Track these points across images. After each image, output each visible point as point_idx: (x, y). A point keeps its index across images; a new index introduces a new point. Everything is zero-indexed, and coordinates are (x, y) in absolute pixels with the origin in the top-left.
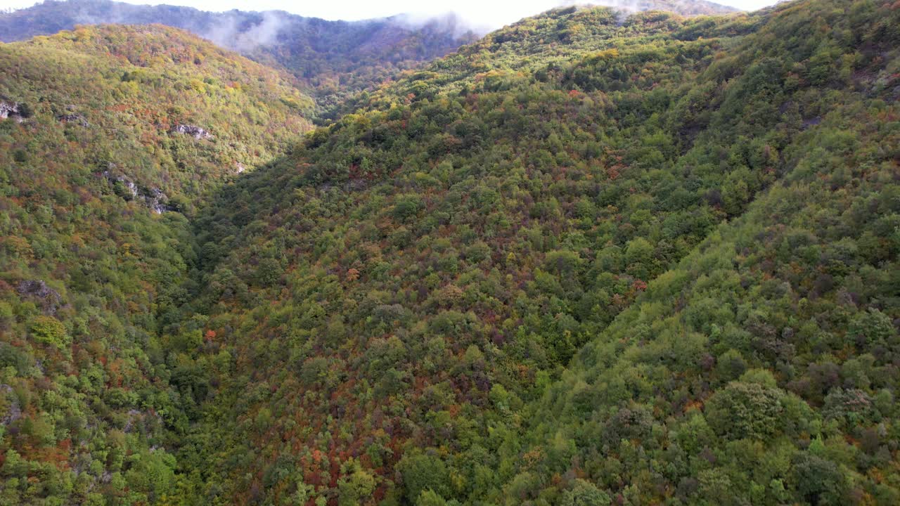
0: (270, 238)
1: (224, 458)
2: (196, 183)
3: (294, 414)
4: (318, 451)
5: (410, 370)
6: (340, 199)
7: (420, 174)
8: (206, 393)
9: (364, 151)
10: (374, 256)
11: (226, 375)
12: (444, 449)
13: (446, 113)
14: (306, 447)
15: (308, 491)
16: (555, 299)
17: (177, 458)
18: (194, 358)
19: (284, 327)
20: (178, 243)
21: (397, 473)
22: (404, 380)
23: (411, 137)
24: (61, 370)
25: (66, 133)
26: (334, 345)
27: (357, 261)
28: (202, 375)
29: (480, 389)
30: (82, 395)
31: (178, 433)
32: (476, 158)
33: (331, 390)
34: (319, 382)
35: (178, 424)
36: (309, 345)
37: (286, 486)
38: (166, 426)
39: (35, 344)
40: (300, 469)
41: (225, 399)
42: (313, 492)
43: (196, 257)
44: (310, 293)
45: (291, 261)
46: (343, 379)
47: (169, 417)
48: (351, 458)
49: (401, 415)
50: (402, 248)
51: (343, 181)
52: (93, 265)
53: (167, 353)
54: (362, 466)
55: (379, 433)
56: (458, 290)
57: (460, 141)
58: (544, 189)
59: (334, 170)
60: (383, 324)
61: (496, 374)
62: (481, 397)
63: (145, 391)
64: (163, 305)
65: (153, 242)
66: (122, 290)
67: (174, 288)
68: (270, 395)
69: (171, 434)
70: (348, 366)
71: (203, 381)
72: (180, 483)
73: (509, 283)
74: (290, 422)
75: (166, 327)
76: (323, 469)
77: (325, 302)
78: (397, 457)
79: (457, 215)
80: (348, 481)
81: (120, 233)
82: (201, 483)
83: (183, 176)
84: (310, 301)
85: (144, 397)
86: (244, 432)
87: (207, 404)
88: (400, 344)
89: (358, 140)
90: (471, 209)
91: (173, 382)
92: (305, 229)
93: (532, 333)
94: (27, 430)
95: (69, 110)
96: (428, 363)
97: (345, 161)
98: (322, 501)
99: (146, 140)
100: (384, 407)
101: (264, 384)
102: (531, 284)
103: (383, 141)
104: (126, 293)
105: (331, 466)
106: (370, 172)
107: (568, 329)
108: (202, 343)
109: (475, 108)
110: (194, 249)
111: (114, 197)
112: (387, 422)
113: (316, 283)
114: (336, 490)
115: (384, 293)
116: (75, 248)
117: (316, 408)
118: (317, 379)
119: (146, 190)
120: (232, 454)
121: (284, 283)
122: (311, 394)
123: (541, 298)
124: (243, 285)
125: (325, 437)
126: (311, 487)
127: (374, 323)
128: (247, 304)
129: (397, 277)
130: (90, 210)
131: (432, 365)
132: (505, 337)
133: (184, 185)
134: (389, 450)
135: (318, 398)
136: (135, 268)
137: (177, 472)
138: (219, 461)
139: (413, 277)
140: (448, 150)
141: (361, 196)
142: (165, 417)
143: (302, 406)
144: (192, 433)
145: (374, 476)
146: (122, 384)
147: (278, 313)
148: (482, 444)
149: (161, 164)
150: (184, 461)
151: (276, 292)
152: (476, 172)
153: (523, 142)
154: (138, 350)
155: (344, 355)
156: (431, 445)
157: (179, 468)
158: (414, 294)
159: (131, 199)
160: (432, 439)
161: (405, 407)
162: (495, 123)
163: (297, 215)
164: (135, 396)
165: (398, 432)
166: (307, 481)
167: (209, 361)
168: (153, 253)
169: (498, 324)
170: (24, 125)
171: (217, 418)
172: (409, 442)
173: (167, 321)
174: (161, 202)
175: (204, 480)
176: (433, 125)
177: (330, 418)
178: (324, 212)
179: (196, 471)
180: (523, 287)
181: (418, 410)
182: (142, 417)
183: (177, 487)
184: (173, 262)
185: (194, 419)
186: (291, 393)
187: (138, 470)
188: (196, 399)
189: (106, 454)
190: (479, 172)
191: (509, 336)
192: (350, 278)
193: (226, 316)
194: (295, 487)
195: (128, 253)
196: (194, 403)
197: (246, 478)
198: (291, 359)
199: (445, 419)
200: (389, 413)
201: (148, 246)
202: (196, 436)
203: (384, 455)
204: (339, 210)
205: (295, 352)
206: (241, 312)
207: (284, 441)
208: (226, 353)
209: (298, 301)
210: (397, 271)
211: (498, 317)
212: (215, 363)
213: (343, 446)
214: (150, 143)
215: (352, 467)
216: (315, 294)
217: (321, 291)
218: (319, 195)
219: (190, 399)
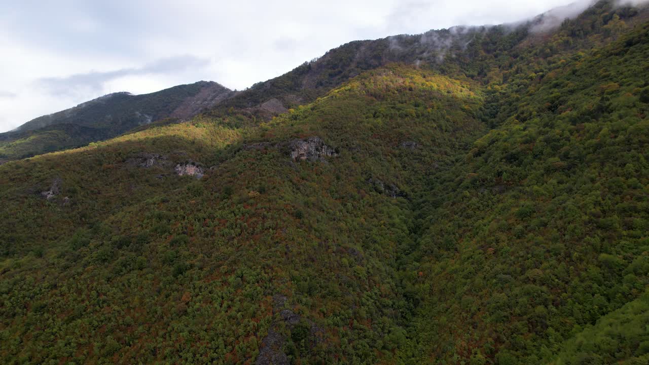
0: (450, 221)
1: (426, 336)
2: (412, 178)
3: (456, 322)
4: (463, 342)
5: (508, 312)
6: (489, 199)
7: (536, 187)
8: (419, 303)
9: (505, 167)
10: (503, 241)
11: (428, 296)
12: (519, 353)
13: (558, 140)
14: (459, 339)
15: (458, 358)
16: (595, 286)
17: (407, 331)
18: (414, 284)
19: (455, 276)
20: (404, 218)
21: (496, 359)
22: (504, 316)
23: (535, 156)
24: (365, 289)
25: (353, 158)
26: (477, 290)
27: (494, 243)
28: (417, 294)
29: (542, 327)
30: (373, 301)
31: (407, 320)
32: (573, 177)
33: (473, 314)
34: (468, 309)
35: (407, 317)
36: (465, 288)
37: (450, 354)
38: (402, 316)
39: (356, 277)
40: (456, 348)
41: (427, 307)
42: (460, 359)
43: (413, 227)
44: (468, 258)
45: (461, 237)
46: (479, 309)
47: (403, 313)
48: (477, 348)
49: (501, 333)
50: (519, 237)
51: (491, 186)
52: (369, 234)
53: (401, 281)
54: (481, 352)
55: (490, 340)
56: (541, 272)
57: (564, 164)
58: (612, 207)
59: (487, 179)
60: (500, 285)
61: (552, 322)
62: (542, 332)
63: (394, 301)
64: (399, 254)
65: (393, 218)
66: (382, 247)
67: (404, 245)
68: (447, 310)
69: (404, 320)
70: (482, 303)
71: (417, 297)
72: (408, 343)
73: (571, 272)
74: (454, 326)
75: (401, 267)
76: (465, 350)
77: (475, 265)
78: (497, 351)
79: (552, 221)
80: (475, 357)
81: (379, 214)
82: (416, 345)
83: (405, 173)
84: (468, 264)
85: (394, 303)
86: (435, 326)
87: (419, 309)
88: (506, 297)
89: (501, 159)
90: (561, 218)
91: (405, 296)
92: (469, 217)
93: (577, 303)
94: (358, 313)
95: (353, 144)
96: (517, 310)
97: (493, 174)
98: (463, 363)
99: (387, 154)
100: (494, 328)
101: (444, 305)
102: (583, 274)
103: (518, 159)
104: (384, 248)
105: (468, 349)
106: (508, 181)
107: (597, 305)
108: (417, 277)
109: (579, 136)
110: (413, 222)
111: (374, 193)
112: (494, 335)
113: (472, 253)
114: (469, 360)
115: (504, 266)
116: (362, 225)
117: (466, 321)
118: (467, 307)
119: (388, 186)
120: (429, 335)
121: (456, 250)
122: (464, 315)
123: (588, 283)
124: (436, 249)
125: (467, 336)
126: (459, 356)
127: (496, 283)
128: (438, 258)
129: (512, 258)
130: (365, 203)
131: (519, 311)
132: (561, 303)
133: (406, 179)
134: (493, 348)
135: (467, 317)
136: (386, 234)
137: (407, 338)
138: (424, 336)
139: (520, 259)
140: (556, 170)
141: (501, 197)
142: (402, 313)
143: (460, 319)
144: (413, 322)
145: (486, 358)
146: (385, 297)
147: (453, 268)
148: (537, 355)
149: (395, 168)
150: (409, 333)
151: (452, 254)
152: (570, 191)
153: (606, 169)
154: (390, 280)
155: (481, 298)
156: (513, 350)
157: (408, 336)
158: (519, 269)
159: (382, 193)
160: (514, 347)
161: (504, 330)
162: (591, 150)
163: (465, 208)
164: (391, 303)
165: (498, 340)
166: (458, 353)
167: (420, 287)
168: (393, 225)
169: (559, 295)
170: (337, 158)
171: (423, 316)
172: (503, 346)
173: (401, 264)
174: (396, 192)
175: (418, 343)
176: (549, 150)
177: (471, 328)
178: (479, 207)
179: (415, 339)
180: (579, 275)
181: (509, 332)
182: (393, 312)
183: (407, 344)
184: (403, 231)
185: (414, 315)
186: (456, 312)
187: (393, 334)
188: (414, 305)
189: (382, 326)
190: (571, 190)
191: (563, 303)
192: (489, 253)
193: (428, 265)
194: (453, 355)
195: (383, 226)
196: (414, 307)
197: (435, 346)
198: (457, 293)
199: (520, 339)
200: (496, 331)
201: (391, 221)
202: (415, 323)
203: (491, 350)
204: (488, 206)
205: (459, 291)
206: (435, 263)
207: (451, 334)
208: (428, 285)
209: (462, 263)
210: (513, 253)
211: (559, 291)
212: (423, 289)
213: (474, 342)
214: (389, 155)
215: (477, 352)
216: (471, 260)
217: (474, 259)
218: (477, 196)
219: (412, 305)
